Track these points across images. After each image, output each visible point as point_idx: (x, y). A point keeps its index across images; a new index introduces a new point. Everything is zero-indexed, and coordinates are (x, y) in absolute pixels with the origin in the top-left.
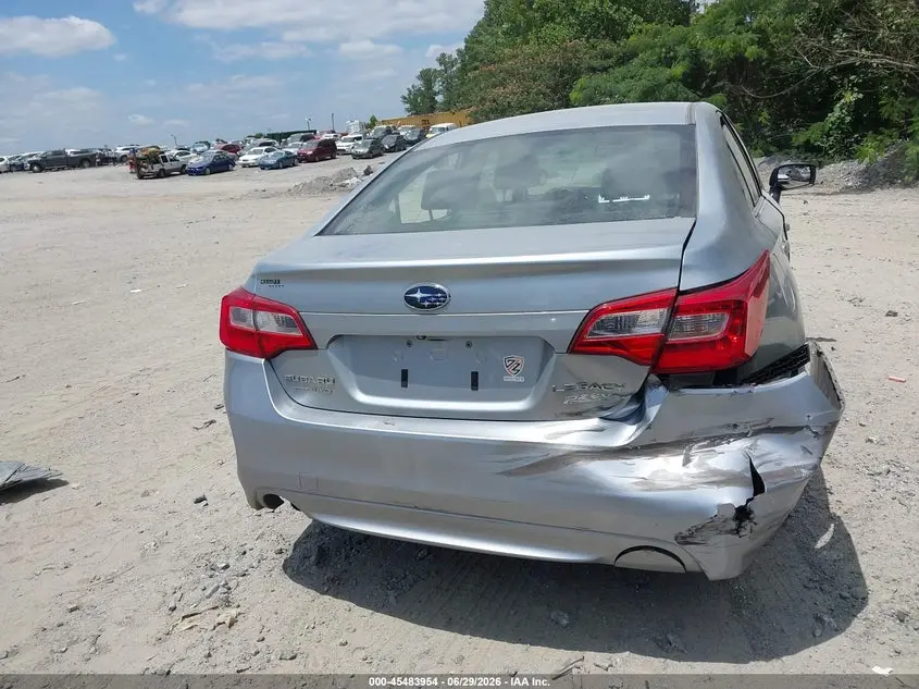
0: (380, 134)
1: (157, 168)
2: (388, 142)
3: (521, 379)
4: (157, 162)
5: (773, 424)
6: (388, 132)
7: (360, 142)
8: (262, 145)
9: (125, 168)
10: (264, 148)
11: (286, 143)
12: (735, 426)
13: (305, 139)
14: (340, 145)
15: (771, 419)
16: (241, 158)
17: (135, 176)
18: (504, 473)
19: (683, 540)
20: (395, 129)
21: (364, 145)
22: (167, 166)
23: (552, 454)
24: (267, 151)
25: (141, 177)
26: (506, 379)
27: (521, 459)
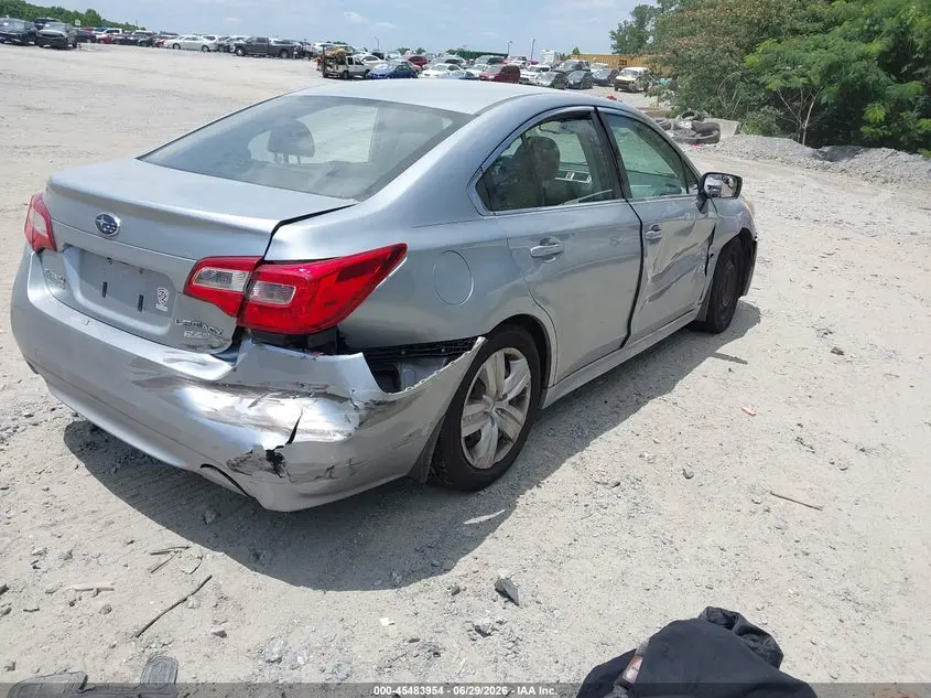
0: (570, 68)
1: (341, 69)
2: (574, 78)
3: (165, 309)
4: (343, 63)
5: (329, 391)
6: (579, 67)
7: (544, 73)
8: (448, 62)
9: (313, 64)
10: (448, 65)
11: (473, 63)
12: (303, 385)
13: (491, 62)
14: (524, 73)
15: (327, 386)
16: (424, 72)
17: (321, 74)
18: (133, 382)
19: (235, 467)
20: (588, 65)
21: (549, 77)
22: (352, 68)
23: (164, 375)
24: (451, 68)
25: (326, 76)
26: (158, 306)
27: (144, 373)
